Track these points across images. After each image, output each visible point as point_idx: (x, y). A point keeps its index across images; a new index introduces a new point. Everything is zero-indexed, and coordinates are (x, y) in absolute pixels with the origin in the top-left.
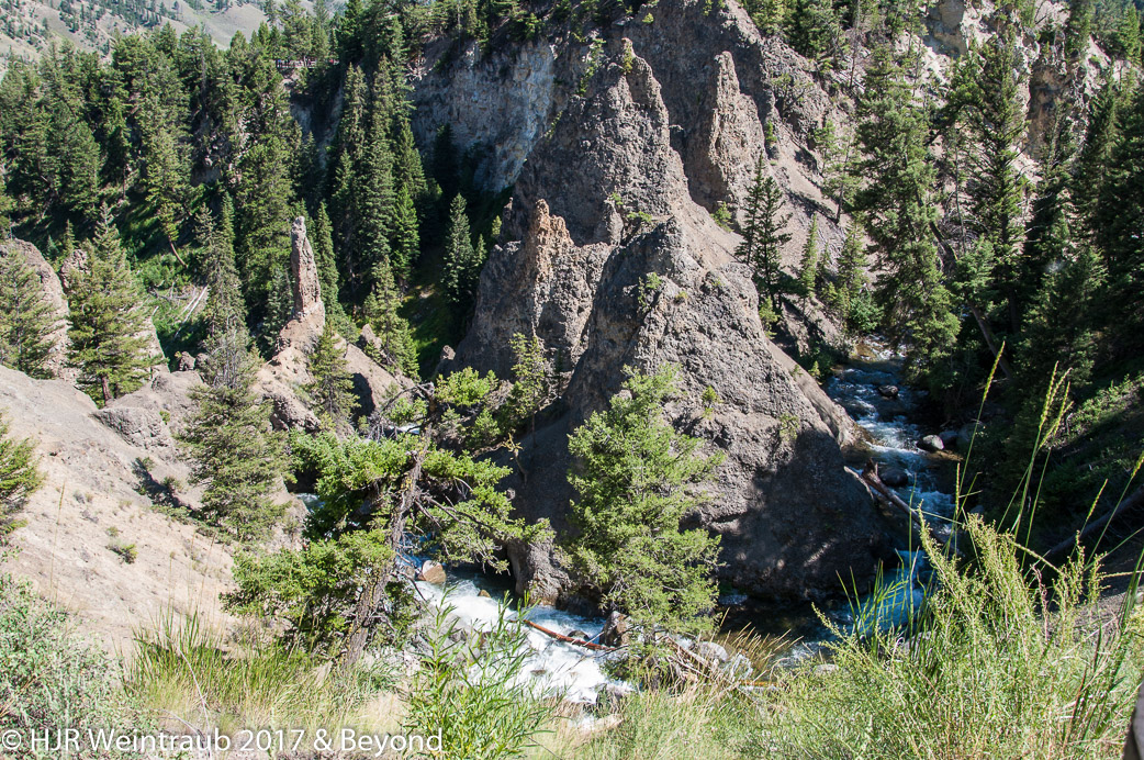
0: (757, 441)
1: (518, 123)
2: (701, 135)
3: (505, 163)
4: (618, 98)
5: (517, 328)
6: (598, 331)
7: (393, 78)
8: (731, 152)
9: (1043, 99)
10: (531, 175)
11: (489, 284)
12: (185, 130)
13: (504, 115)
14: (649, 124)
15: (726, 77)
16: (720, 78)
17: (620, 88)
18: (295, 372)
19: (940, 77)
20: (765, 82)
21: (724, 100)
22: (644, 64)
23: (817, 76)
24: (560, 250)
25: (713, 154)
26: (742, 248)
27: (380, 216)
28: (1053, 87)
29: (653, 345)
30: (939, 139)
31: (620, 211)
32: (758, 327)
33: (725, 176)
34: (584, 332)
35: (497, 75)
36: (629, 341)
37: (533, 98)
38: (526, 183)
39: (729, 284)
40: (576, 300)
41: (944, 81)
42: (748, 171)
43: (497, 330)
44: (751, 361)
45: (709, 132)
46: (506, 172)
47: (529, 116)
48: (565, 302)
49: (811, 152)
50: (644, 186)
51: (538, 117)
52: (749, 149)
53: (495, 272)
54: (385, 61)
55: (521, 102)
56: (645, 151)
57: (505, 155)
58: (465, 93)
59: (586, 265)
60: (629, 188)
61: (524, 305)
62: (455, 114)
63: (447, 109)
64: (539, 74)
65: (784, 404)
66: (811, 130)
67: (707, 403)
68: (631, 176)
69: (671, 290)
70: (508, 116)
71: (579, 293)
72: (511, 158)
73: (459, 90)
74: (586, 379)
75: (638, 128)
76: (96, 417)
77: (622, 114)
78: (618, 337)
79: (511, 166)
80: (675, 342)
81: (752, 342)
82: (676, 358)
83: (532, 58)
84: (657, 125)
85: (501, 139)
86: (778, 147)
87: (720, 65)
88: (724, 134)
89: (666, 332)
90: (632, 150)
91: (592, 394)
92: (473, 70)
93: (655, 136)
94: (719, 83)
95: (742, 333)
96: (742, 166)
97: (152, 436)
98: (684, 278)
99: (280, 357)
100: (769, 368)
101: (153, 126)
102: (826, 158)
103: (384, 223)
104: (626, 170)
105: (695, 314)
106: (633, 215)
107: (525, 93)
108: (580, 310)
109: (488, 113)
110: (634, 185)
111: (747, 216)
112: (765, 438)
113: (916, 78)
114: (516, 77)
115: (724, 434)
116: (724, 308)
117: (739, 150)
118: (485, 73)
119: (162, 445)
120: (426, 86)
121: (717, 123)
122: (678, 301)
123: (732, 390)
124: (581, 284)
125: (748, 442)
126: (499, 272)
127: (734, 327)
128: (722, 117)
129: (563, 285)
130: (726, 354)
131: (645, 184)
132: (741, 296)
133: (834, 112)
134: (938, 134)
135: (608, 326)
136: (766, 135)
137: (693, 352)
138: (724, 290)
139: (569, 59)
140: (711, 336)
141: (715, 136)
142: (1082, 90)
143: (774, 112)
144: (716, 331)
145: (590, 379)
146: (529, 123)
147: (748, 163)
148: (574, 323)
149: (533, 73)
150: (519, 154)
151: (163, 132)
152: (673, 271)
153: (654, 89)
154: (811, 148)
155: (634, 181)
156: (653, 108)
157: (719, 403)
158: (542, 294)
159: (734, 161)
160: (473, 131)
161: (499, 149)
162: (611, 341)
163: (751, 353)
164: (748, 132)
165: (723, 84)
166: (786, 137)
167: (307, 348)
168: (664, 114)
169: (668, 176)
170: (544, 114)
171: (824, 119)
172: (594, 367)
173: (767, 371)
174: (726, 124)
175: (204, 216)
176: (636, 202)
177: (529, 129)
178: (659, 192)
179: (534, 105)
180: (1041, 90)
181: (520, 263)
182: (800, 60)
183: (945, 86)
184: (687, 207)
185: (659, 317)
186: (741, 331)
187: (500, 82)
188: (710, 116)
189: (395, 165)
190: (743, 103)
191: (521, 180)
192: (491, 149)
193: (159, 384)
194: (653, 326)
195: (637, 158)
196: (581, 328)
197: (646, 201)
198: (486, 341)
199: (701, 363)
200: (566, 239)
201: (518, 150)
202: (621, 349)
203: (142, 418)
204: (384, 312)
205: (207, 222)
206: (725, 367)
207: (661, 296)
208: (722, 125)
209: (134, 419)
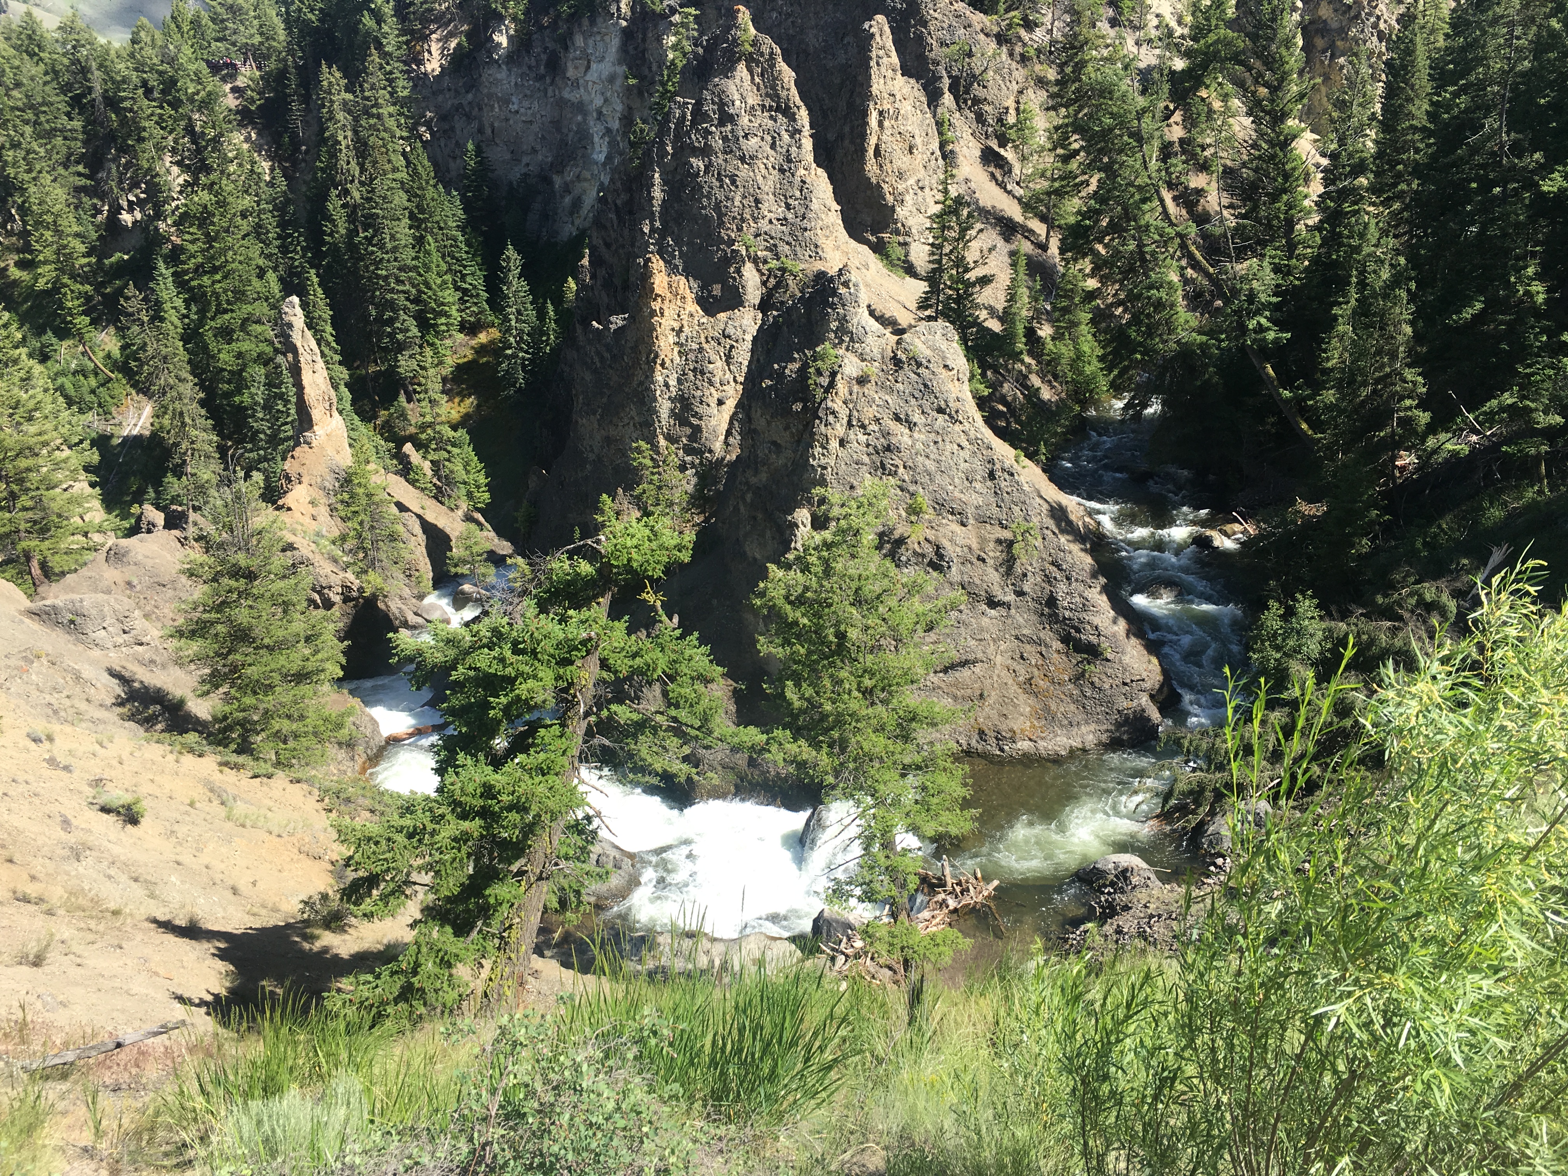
0: (983, 560)
1: (580, 140)
2: (852, 142)
3: (568, 200)
4: (736, 96)
5: (635, 435)
6: (755, 431)
7: (391, 81)
8: (897, 164)
9: (1320, 43)
10: (612, 216)
11: (588, 376)
12: (79, 174)
13: (559, 130)
14: (783, 132)
15: (881, 53)
16: (873, 54)
17: (738, 81)
18: (314, 519)
19: (1173, 24)
20: (932, 55)
21: (882, 87)
22: (768, 43)
23: (1001, 39)
24: (685, 323)
25: (871, 167)
26: (927, 299)
27: (401, 288)
28: (1335, 25)
29: (834, 444)
30: (1177, 117)
31: (755, 260)
32: (971, 408)
33: (890, 199)
34: (729, 433)
35: (542, 69)
36: (799, 442)
37: (598, 101)
38: (605, 227)
39: (928, 353)
40: (712, 390)
41: (1179, 31)
42: (922, 188)
43: (608, 440)
44: (966, 454)
45: (863, 136)
46: (571, 214)
47: (596, 130)
48: (699, 393)
49: (1002, 151)
50: (784, 221)
51: (608, 131)
52: (920, 156)
53: (596, 360)
54: (375, 57)
55: (580, 107)
56: (782, 171)
57: (567, 189)
58: (499, 100)
59: (723, 340)
60: (764, 225)
61: (643, 403)
62: (488, 131)
63: (475, 125)
64: (602, 66)
65: (1016, 509)
66: (1000, 120)
67: (913, 518)
68: (764, 207)
69: (851, 366)
70: (565, 131)
71: (716, 380)
72: (577, 191)
73: (490, 96)
74: (743, 499)
75: (768, 138)
76: (33, 614)
77: (744, 120)
78: (784, 438)
79: (577, 204)
80: (863, 438)
81: (966, 428)
82: (866, 459)
83: (591, 42)
84: (795, 132)
85: (559, 166)
86: (957, 149)
87: (873, 35)
88: (884, 138)
89: (850, 425)
90: (764, 171)
91: (755, 518)
92: (507, 64)
93: (794, 149)
94: (873, 63)
95: (951, 417)
96: (912, 181)
97: (125, 632)
98: (868, 349)
99: (289, 500)
100: (991, 461)
101: (29, 171)
102: (1024, 159)
103: (407, 299)
104: (757, 201)
105: (887, 397)
106: (774, 264)
107: (586, 98)
108: (720, 403)
109: (535, 127)
110: (771, 222)
111: (933, 254)
112: (994, 554)
113: (1139, 28)
114: (571, 73)
115: (941, 557)
116: (926, 386)
117: (907, 158)
118: (525, 69)
119: (141, 644)
120: (441, 91)
121: (873, 120)
122: (862, 381)
123: (944, 496)
124: (718, 367)
125: (972, 563)
126: (602, 359)
127: (940, 411)
128: (881, 113)
129: (694, 370)
130: (932, 446)
131: (785, 219)
132: (946, 366)
133: (1030, 91)
134: (1175, 109)
135: (769, 423)
136: (941, 134)
137: (888, 449)
138: (924, 362)
139: (644, 40)
140: (911, 425)
141: (873, 141)
142: (1375, 26)
143: (948, 99)
144: (917, 417)
145: (749, 497)
146: (596, 139)
147: (920, 176)
148: (713, 422)
149: (594, 66)
150: (586, 185)
151: (47, 179)
152: (852, 340)
153: (786, 80)
154: (1002, 145)
155: (770, 215)
156: (788, 107)
157: (929, 515)
158: (667, 385)
159: (901, 176)
160: (516, 157)
161: (558, 181)
162: (774, 443)
163: (965, 444)
164: (917, 133)
165: (878, 64)
166: (966, 133)
167: (327, 484)
168: (803, 116)
169: (815, 205)
170: (615, 125)
171: (1018, 102)
172: (753, 480)
173: (990, 466)
174: (886, 123)
175: (134, 302)
176: (775, 246)
177: (597, 146)
178: (806, 229)
179: (600, 113)
180: (1317, 31)
181: (629, 345)
182: (978, 19)
183: (1182, 37)
184: (843, 247)
185: (837, 404)
186: (950, 415)
187: (548, 80)
188: (865, 114)
189: (411, 213)
190: (906, 90)
191: (598, 223)
192: (547, 180)
193: (115, 556)
194: (831, 418)
195: (770, 183)
196: (724, 426)
197: (788, 243)
198: (592, 456)
199: (900, 463)
200: (692, 307)
201: (586, 180)
202: (789, 453)
203: (106, 609)
204: (431, 425)
205: (139, 311)
206: (931, 465)
207: (839, 376)
208: (881, 124)
209: (94, 612)
